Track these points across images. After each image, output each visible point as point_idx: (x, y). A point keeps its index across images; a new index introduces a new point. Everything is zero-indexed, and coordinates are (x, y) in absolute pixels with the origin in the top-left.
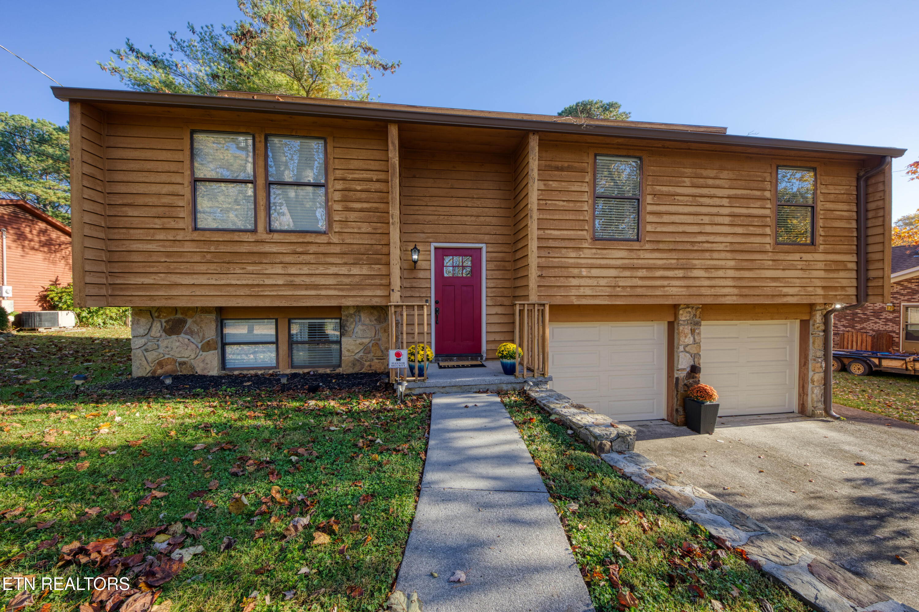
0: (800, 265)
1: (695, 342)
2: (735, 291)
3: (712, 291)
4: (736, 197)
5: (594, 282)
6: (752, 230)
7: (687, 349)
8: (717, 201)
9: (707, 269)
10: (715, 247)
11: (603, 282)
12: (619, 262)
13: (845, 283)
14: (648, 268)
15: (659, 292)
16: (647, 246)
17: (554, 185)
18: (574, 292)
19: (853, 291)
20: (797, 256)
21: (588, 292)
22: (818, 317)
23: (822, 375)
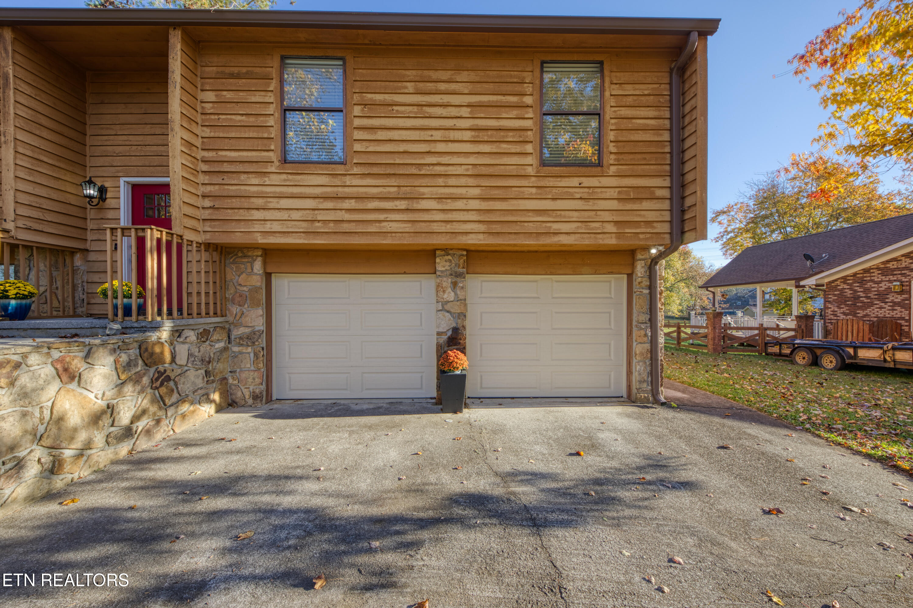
0: (578, 193)
1: (457, 299)
2: (482, 228)
3: (449, 228)
4: (480, 105)
5: (284, 215)
6: (505, 147)
7: (447, 307)
8: (453, 111)
9: (440, 199)
10: (451, 170)
11: (296, 215)
12: (318, 191)
13: (650, 216)
14: (358, 198)
15: (372, 229)
16: (356, 170)
17: (228, 95)
18: (257, 227)
19: (666, 228)
20: (575, 182)
21: (276, 227)
22: (640, 269)
23: (648, 346)
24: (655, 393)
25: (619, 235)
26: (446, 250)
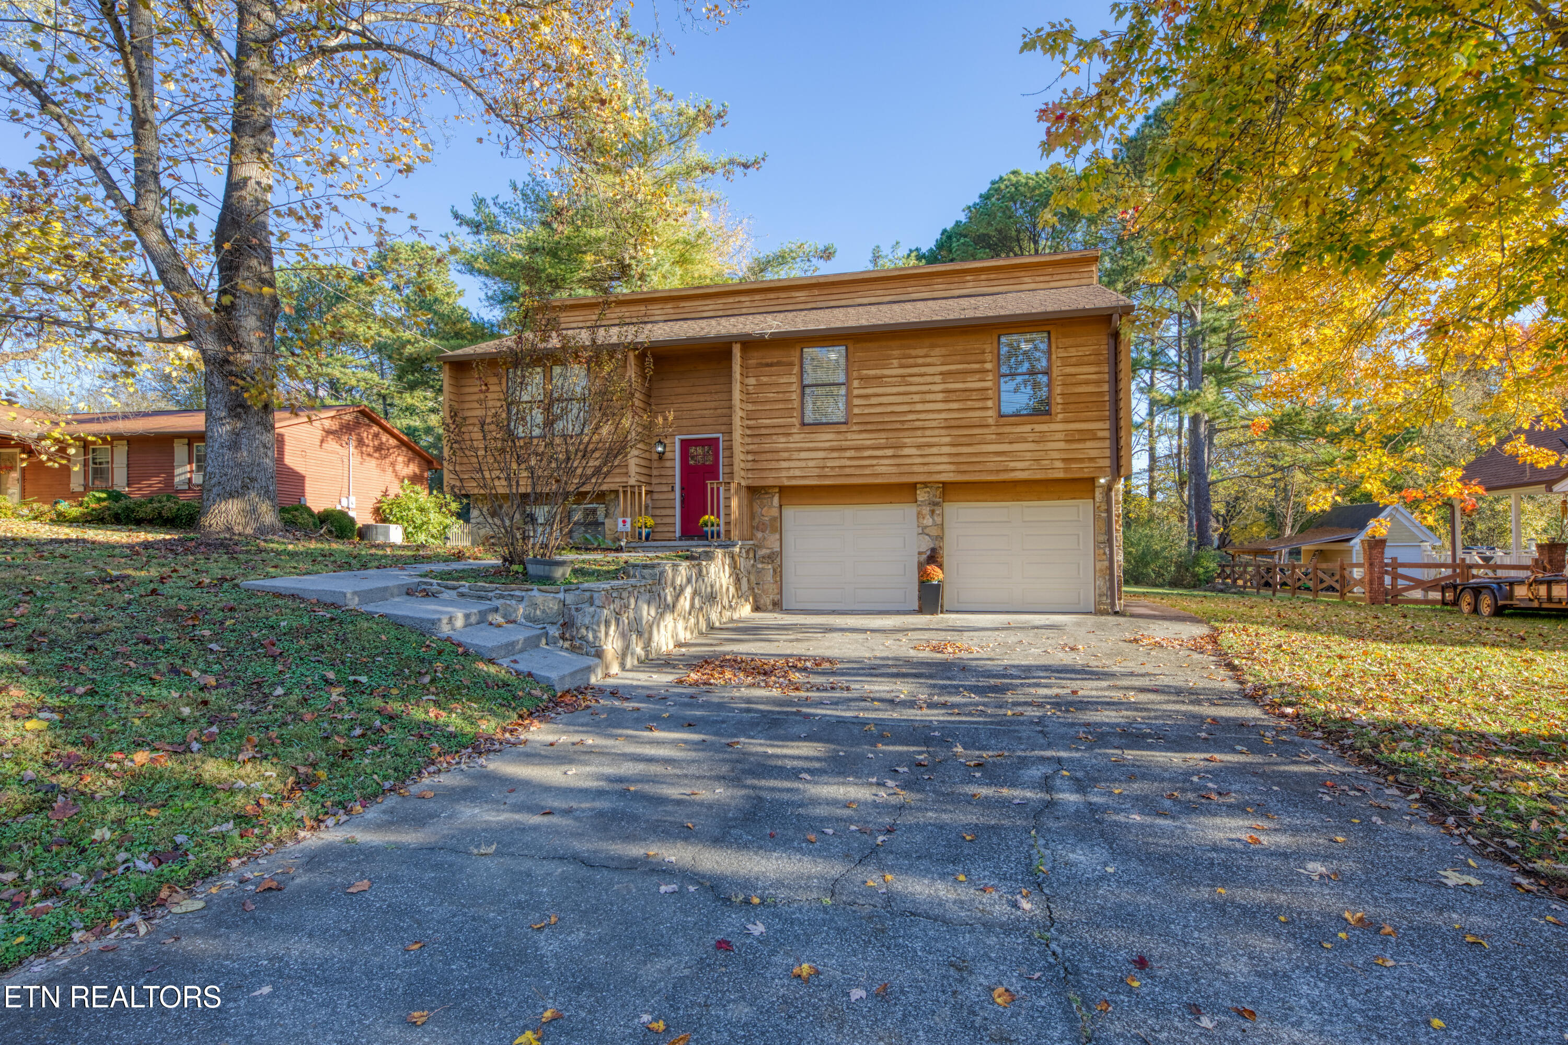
0: (1031, 437)
1: (936, 525)
2: (952, 468)
3: (926, 469)
4: (950, 373)
5: (803, 464)
6: (970, 404)
7: (927, 531)
8: (929, 379)
9: (919, 447)
10: (927, 424)
11: (811, 464)
12: (827, 445)
13: (1093, 453)
14: (857, 449)
15: (867, 471)
16: (855, 428)
17: (765, 379)
18: (784, 474)
19: (1107, 463)
20: (1028, 428)
21: (798, 473)
22: (1099, 495)
23: (1106, 563)
24: (1113, 604)
25: (1066, 470)
26: (925, 484)
